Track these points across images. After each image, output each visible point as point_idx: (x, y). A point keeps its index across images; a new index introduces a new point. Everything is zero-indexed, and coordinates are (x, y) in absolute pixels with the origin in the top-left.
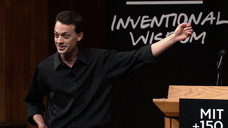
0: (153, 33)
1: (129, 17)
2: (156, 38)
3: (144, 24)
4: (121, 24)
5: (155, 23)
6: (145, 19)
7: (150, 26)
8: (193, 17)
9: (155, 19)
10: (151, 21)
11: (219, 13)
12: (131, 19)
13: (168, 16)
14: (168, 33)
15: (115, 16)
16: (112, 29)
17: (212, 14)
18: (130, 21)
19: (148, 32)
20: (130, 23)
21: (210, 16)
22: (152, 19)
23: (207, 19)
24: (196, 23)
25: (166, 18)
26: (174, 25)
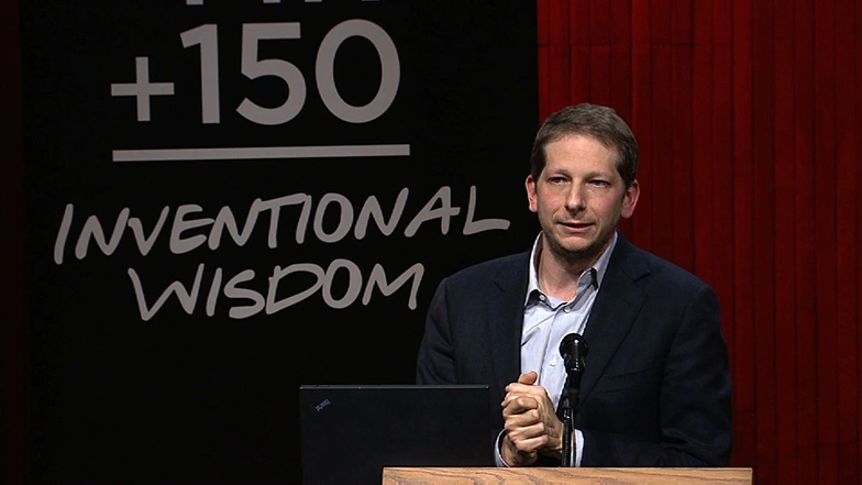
0: (219, 271)
1: (126, 212)
2: (231, 292)
3: (185, 235)
4: (92, 239)
5: (225, 231)
6: (188, 217)
7: (207, 241)
8: (372, 205)
9: (226, 215)
10: (211, 226)
11: (473, 189)
12: (132, 219)
13: (275, 205)
14: (278, 268)
15: (70, 209)
16: (59, 259)
17: (445, 193)
18: (130, 225)
19: (202, 266)
20: (128, 231)
21: (438, 204)
22: (215, 218)
23: (426, 214)
24: (387, 230)
25: (270, 210)
26: (300, 238)
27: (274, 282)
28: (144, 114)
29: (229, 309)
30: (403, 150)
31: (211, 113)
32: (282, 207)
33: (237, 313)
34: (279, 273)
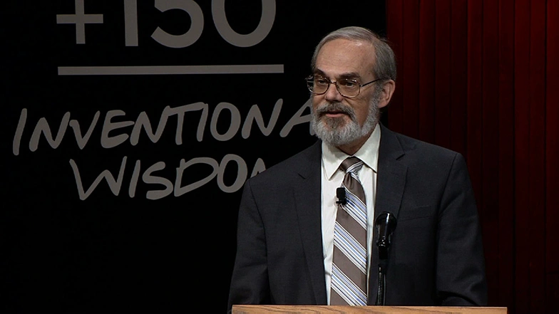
0: (138, 163)
1: (68, 115)
2: (148, 179)
3: (113, 133)
4: (42, 135)
5: (143, 130)
6: (114, 120)
7: (129, 139)
8: (255, 112)
9: (143, 119)
10: (133, 126)
12: (71, 121)
13: (181, 111)
14: (183, 160)
15: (24, 112)
16: (16, 152)
18: (71, 125)
19: (125, 159)
20: (70, 130)
21: (307, 112)
22: (135, 121)
23: (297, 119)
24: (267, 131)
25: (176, 115)
26: (200, 137)
27: (180, 172)
28: (81, 39)
29: (146, 193)
30: (278, 69)
31: (132, 38)
32: (186, 113)
33: (152, 195)
34: (184, 165)
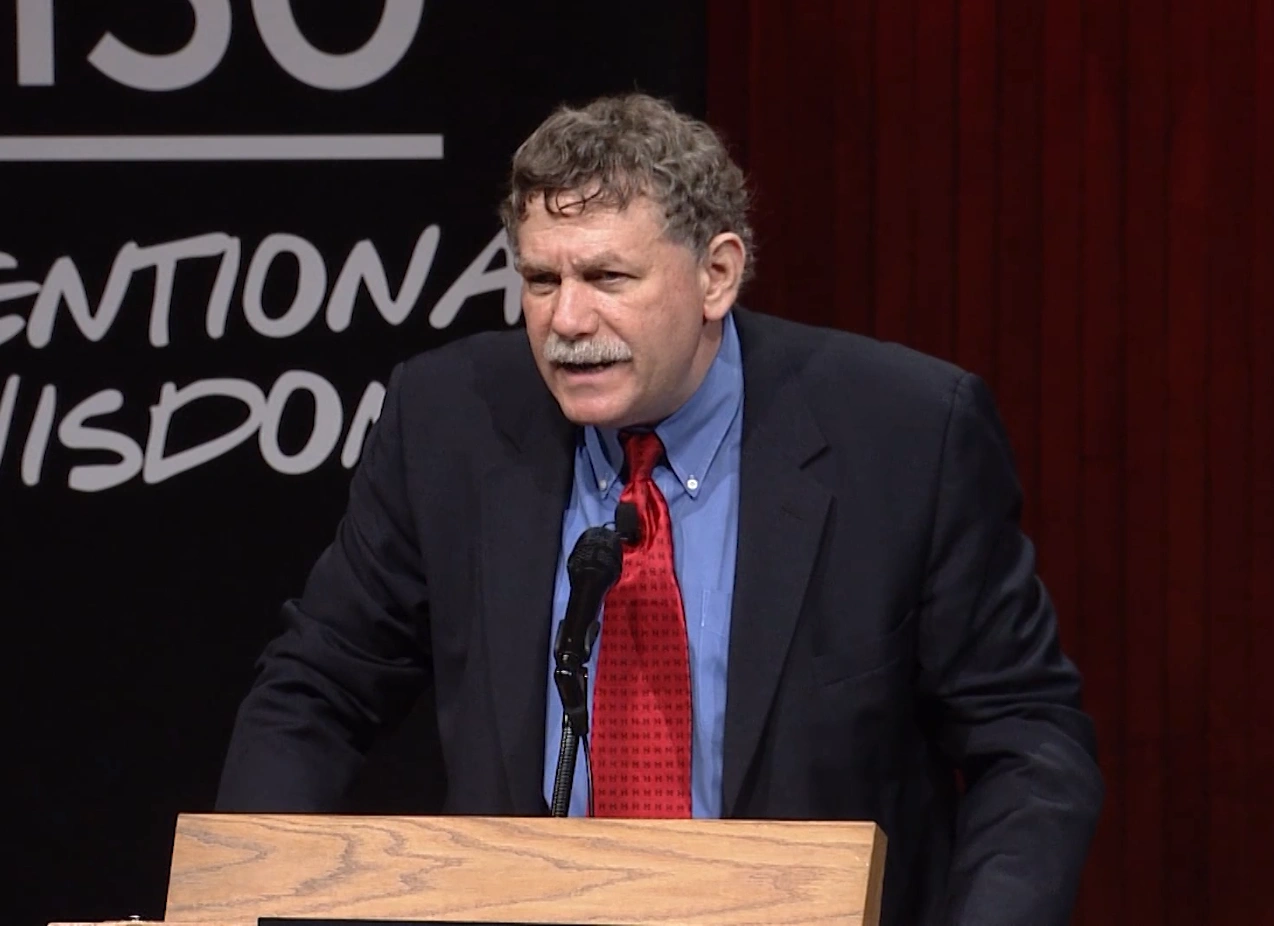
0: (49, 396)
2: (74, 435)
5: (63, 308)
7: (24, 331)
8: (364, 260)
9: (64, 277)
10: (33, 298)
13: (165, 257)
14: (168, 389)
19: (13, 382)
21: (500, 262)
22: (40, 278)
23: (473, 281)
24: (395, 312)
25: (154, 268)
26: (216, 326)
27: (160, 418)
29: (69, 472)
31: (36, 65)
32: (179, 262)
33: (86, 479)
34: (172, 398)
